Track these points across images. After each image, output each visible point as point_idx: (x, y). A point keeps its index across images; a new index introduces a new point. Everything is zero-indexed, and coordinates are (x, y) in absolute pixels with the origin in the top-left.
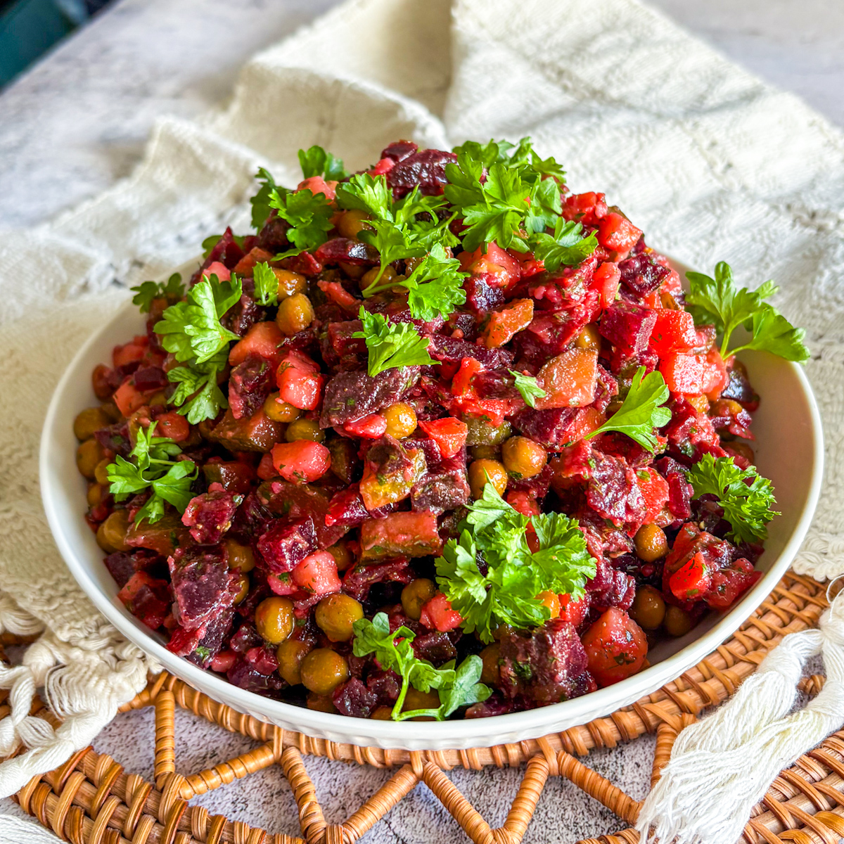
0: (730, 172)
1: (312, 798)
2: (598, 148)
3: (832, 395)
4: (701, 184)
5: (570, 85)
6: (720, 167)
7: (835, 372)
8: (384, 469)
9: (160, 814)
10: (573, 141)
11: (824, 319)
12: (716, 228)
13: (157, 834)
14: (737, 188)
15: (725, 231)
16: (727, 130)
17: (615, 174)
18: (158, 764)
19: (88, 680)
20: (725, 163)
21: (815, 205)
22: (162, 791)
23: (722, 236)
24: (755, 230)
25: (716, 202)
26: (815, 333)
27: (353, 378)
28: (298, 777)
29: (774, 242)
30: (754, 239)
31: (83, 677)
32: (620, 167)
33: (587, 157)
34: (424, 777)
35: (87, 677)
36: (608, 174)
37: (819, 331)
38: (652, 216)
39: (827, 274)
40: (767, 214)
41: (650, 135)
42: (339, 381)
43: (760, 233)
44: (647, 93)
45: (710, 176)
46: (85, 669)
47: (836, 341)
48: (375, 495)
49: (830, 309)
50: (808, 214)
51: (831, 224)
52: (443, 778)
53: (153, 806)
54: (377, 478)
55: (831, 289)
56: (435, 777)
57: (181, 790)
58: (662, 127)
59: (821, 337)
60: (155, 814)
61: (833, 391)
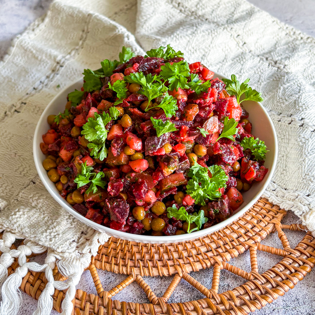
0: (245, 45)
1: (150, 290)
2: (197, 40)
3: (284, 136)
4: (235, 51)
5: (183, 9)
6: (241, 44)
7: (285, 127)
8: (170, 164)
9: (105, 305)
10: (188, 39)
11: (282, 107)
12: (241, 69)
13: (106, 311)
14: (247, 51)
15: (245, 71)
16: (243, 29)
17: (204, 50)
18: (98, 289)
19: (73, 262)
20: (244, 43)
21: (276, 58)
22: (102, 297)
23: (244, 73)
24: (255, 69)
25: (240, 58)
26: (279, 112)
27: (153, 139)
28: (144, 284)
29: (262, 73)
30: (255, 72)
31: (70, 261)
32: (206, 47)
33: (193, 45)
34: (183, 277)
35: (72, 261)
36: (201, 50)
37: (280, 112)
38: (218, 66)
39: (282, 88)
40: (259, 62)
41: (216, 34)
42: (149, 140)
43: (257, 70)
44: (212, 12)
45: (238, 47)
46: (70, 259)
47: (286, 116)
48: (168, 172)
49: (283, 103)
50: (274, 62)
51: (282, 66)
52: (189, 276)
53: (101, 303)
54: (168, 167)
55: (283, 95)
56: (187, 276)
57: (108, 296)
58: (220, 30)
59: (281, 114)
60: (103, 305)
61: (284, 134)
